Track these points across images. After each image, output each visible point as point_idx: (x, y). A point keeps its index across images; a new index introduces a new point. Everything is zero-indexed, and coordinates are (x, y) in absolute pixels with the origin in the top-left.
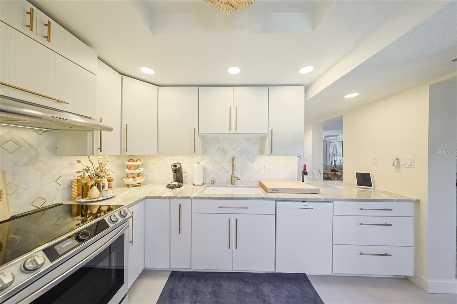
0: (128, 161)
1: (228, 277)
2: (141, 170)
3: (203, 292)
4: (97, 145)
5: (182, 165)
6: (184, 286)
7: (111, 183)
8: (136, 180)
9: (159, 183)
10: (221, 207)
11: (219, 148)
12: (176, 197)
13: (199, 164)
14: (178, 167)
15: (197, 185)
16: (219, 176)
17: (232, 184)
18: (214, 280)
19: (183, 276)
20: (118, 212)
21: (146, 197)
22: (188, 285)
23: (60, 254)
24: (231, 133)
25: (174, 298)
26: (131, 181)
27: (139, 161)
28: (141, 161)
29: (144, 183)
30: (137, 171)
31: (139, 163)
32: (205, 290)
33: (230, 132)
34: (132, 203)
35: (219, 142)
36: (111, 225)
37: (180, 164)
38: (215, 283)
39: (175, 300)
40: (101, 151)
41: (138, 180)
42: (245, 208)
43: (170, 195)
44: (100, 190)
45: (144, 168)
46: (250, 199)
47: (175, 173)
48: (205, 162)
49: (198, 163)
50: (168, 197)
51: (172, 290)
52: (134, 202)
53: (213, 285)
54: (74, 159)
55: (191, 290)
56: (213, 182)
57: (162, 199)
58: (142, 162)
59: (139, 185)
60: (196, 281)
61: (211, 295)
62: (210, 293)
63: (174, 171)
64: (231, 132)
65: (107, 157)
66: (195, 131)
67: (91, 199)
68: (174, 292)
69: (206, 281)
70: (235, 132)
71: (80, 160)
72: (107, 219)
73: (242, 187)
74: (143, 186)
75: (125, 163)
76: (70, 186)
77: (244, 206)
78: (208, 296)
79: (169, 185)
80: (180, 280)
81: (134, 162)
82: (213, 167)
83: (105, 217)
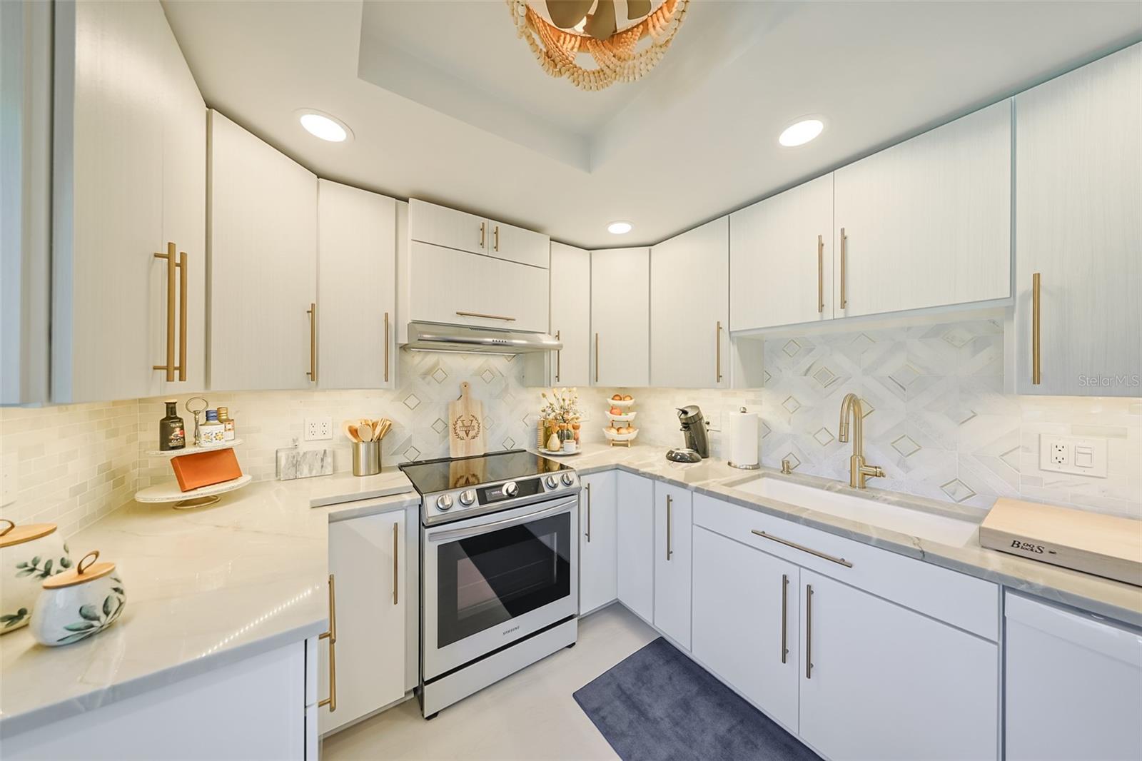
0: (613, 399)
1: (786, 745)
2: (631, 416)
3: (702, 720)
4: (554, 373)
5: (700, 409)
6: (670, 678)
7: (577, 431)
8: (621, 434)
9: (662, 447)
10: (763, 534)
11: (808, 370)
12: (662, 477)
13: (744, 412)
14: (690, 414)
15: (738, 466)
16: (809, 455)
17: (855, 487)
18: (742, 722)
19: (677, 659)
20: (561, 475)
21: (617, 465)
22: (677, 683)
23: (488, 500)
24: (824, 319)
25: (644, 683)
26: (613, 434)
27: (629, 398)
28: (631, 399)
29: (634, 442)
30: (624, 417)
31: (628, 402)
32: (709, 720)
33: (822, 317)
34: (588, 469)
35: (812, 350)
36: (547, 491)
37: (697, 407)
38: (739, 727)
39: (643, 686)
40: (558, 381)
41: (626, 435)
42: (842, 562)
43: (656, 471)
44: (562, 442)
45: (635, 413)
46: (865, 540)
47: (684, 427)
48: (765, 407)
49: (742, 410)
50: (649, 474)
51: (646, 668)
52: (592, 469)
53: (733, 727)
54: (540, 391)
55: (679, 697)
56: (787, 469)
57: (639, 474)
58: (633, 401)
59: (625, 444)
60: (697, 688)
61: (716, 740)
62: (716, 734)
63: (684, 423)
64: (828, 315)
65: (575, 389)
66: (719, 328)
67: (549, 451)
68: (648, 672)
69: (720, 705)
70: (840, 313)
71: (545, 393)
72: (543, 480)
73: (890, 503)
74: (632, 448)
75: (607, 401)
76: (537, 430)
77: (839, 557)
78: (709, 738)
79: (671, 452)
80: (668, 662)
81: (621, 399)
82: (789, 424)
83: (542, 476)
